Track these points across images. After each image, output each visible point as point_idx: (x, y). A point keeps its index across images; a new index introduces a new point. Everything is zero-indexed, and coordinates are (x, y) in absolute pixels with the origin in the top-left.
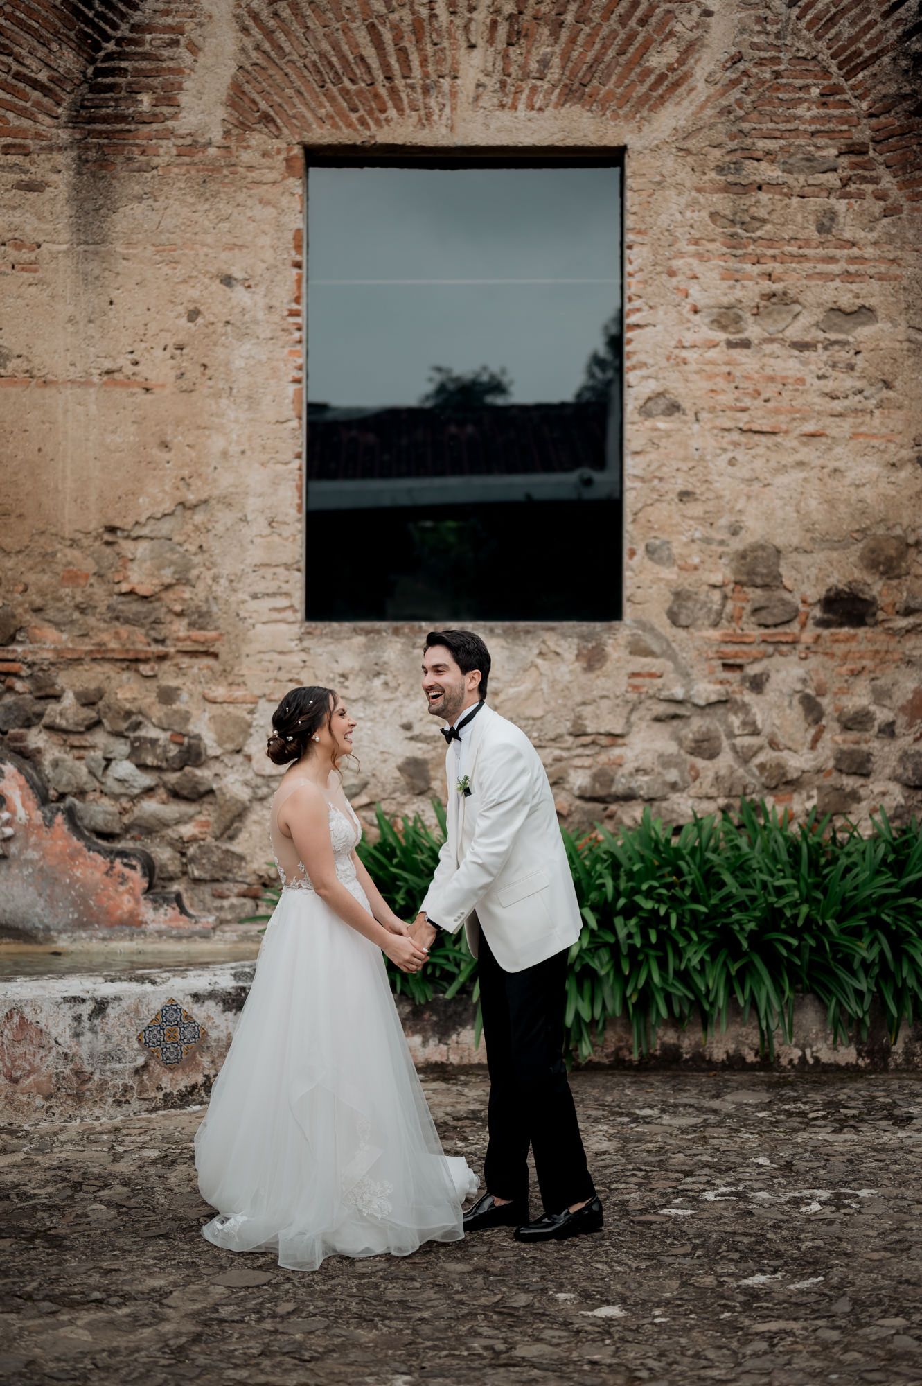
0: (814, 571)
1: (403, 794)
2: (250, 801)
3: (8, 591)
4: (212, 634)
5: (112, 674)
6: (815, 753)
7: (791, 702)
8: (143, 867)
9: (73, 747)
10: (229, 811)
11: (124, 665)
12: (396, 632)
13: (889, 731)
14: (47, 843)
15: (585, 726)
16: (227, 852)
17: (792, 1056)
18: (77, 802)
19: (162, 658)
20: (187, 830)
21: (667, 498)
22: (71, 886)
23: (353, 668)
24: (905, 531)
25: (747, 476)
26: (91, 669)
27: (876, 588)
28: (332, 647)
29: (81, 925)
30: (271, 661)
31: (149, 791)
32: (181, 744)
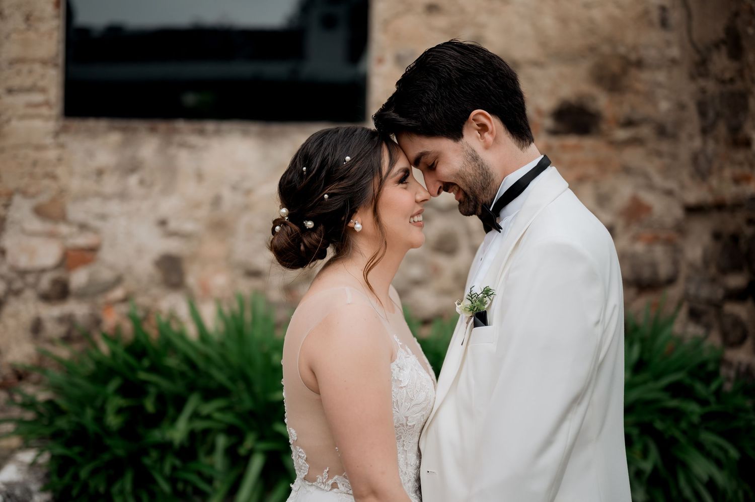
1: (158, 287)
2: (5, 294)
21: (415, 9)
23: (108, 165)
24: (628, 50)
28: (87, 144)
30: (25, 156)
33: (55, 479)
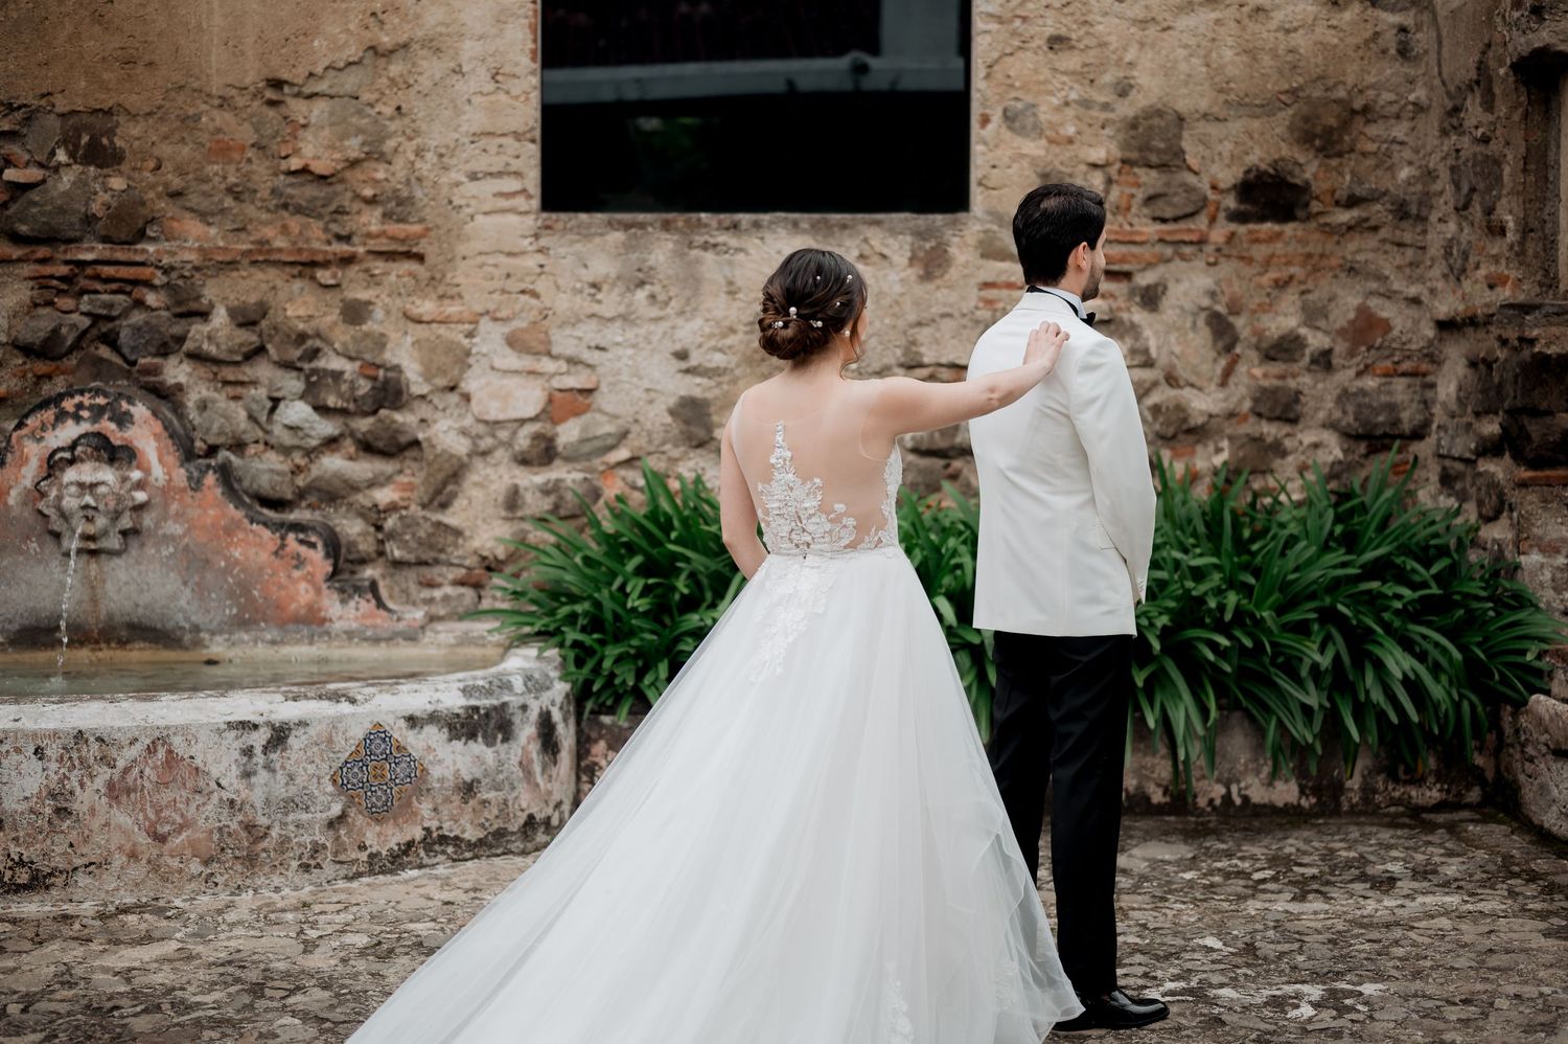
0: (1227, 147)
1: (676, 446)
2: (469, 456)
3: (134, 169)
4: (416, 228)
5: (279, 283)
6: (1227, 391)
7: (1194, 323)
8: (326, 545)
9: (226, 383)
10: (440, 470)
11: (295, 271)
12: (666, 226)
13: (1324, 361)
14: (194, 513)
15: (921, 355)
16: (439, 524)
17: (1213, 795)
18: (233, 458)
19: (347, 261)
20: (384, 496)
21: (1034, 45)
22: (227, 571)
23: (607, 276)
24: (1349, 92)
25: (1141, 16)
26: (250, 275)
27: (1310, 169)
28: (578, 246)
29: (242, 623)
30: (496, 266)
31: (331, 443)
32: (374, 379)
33: (572, 668)
